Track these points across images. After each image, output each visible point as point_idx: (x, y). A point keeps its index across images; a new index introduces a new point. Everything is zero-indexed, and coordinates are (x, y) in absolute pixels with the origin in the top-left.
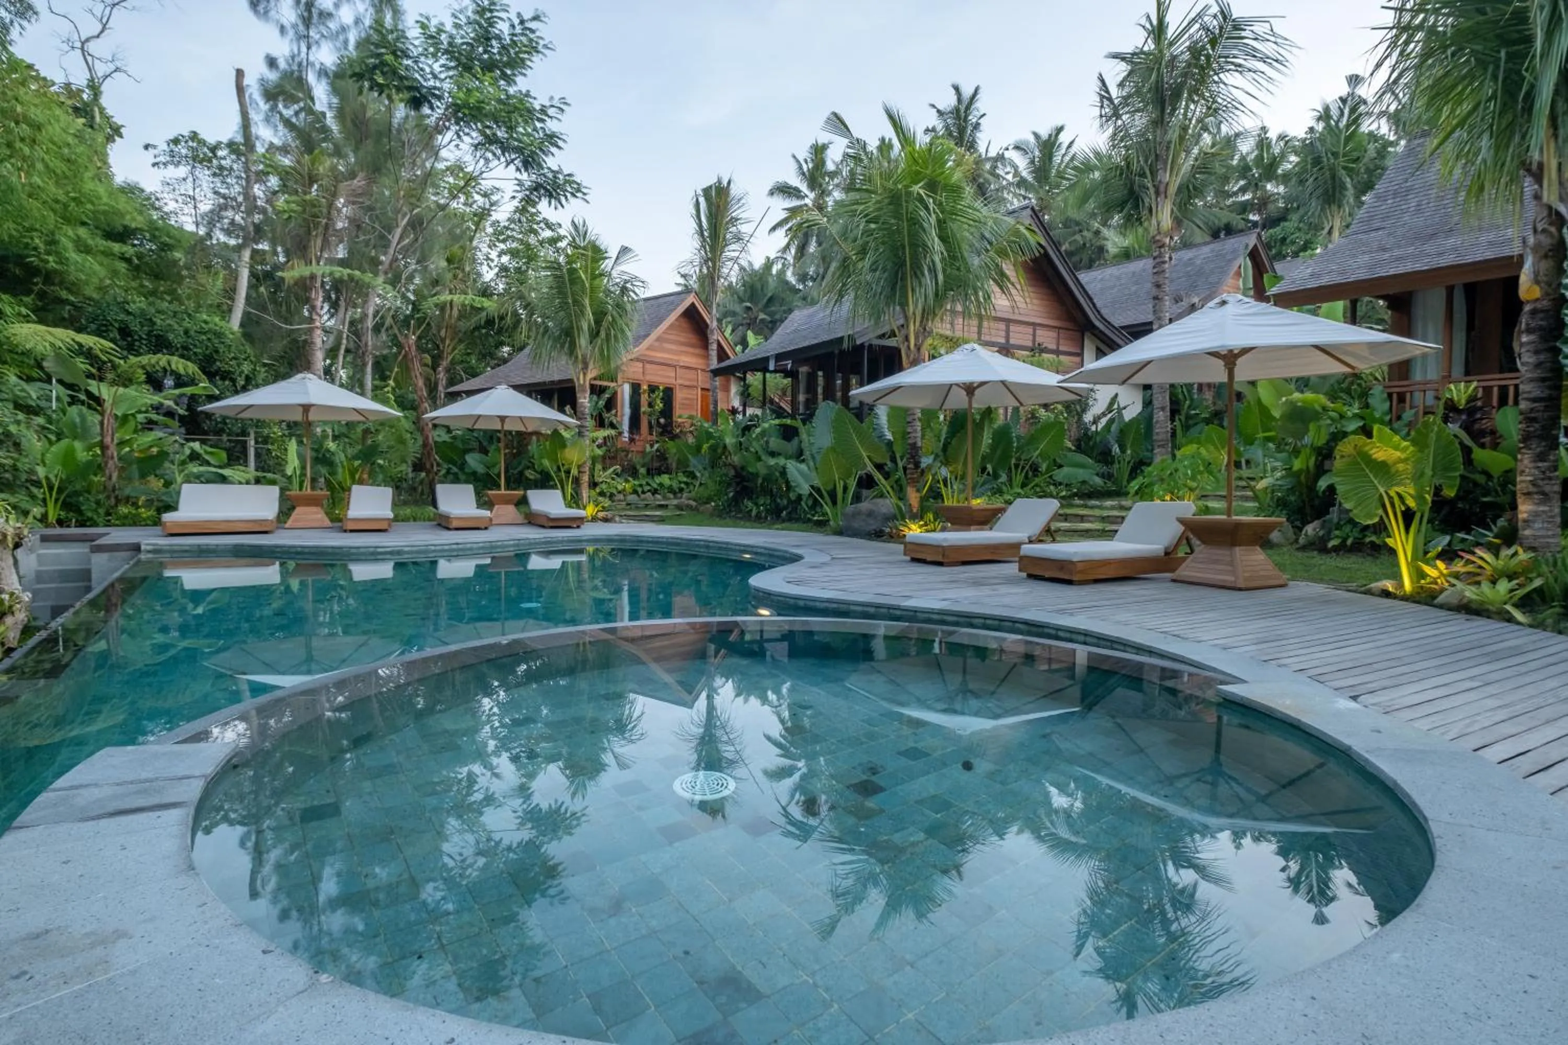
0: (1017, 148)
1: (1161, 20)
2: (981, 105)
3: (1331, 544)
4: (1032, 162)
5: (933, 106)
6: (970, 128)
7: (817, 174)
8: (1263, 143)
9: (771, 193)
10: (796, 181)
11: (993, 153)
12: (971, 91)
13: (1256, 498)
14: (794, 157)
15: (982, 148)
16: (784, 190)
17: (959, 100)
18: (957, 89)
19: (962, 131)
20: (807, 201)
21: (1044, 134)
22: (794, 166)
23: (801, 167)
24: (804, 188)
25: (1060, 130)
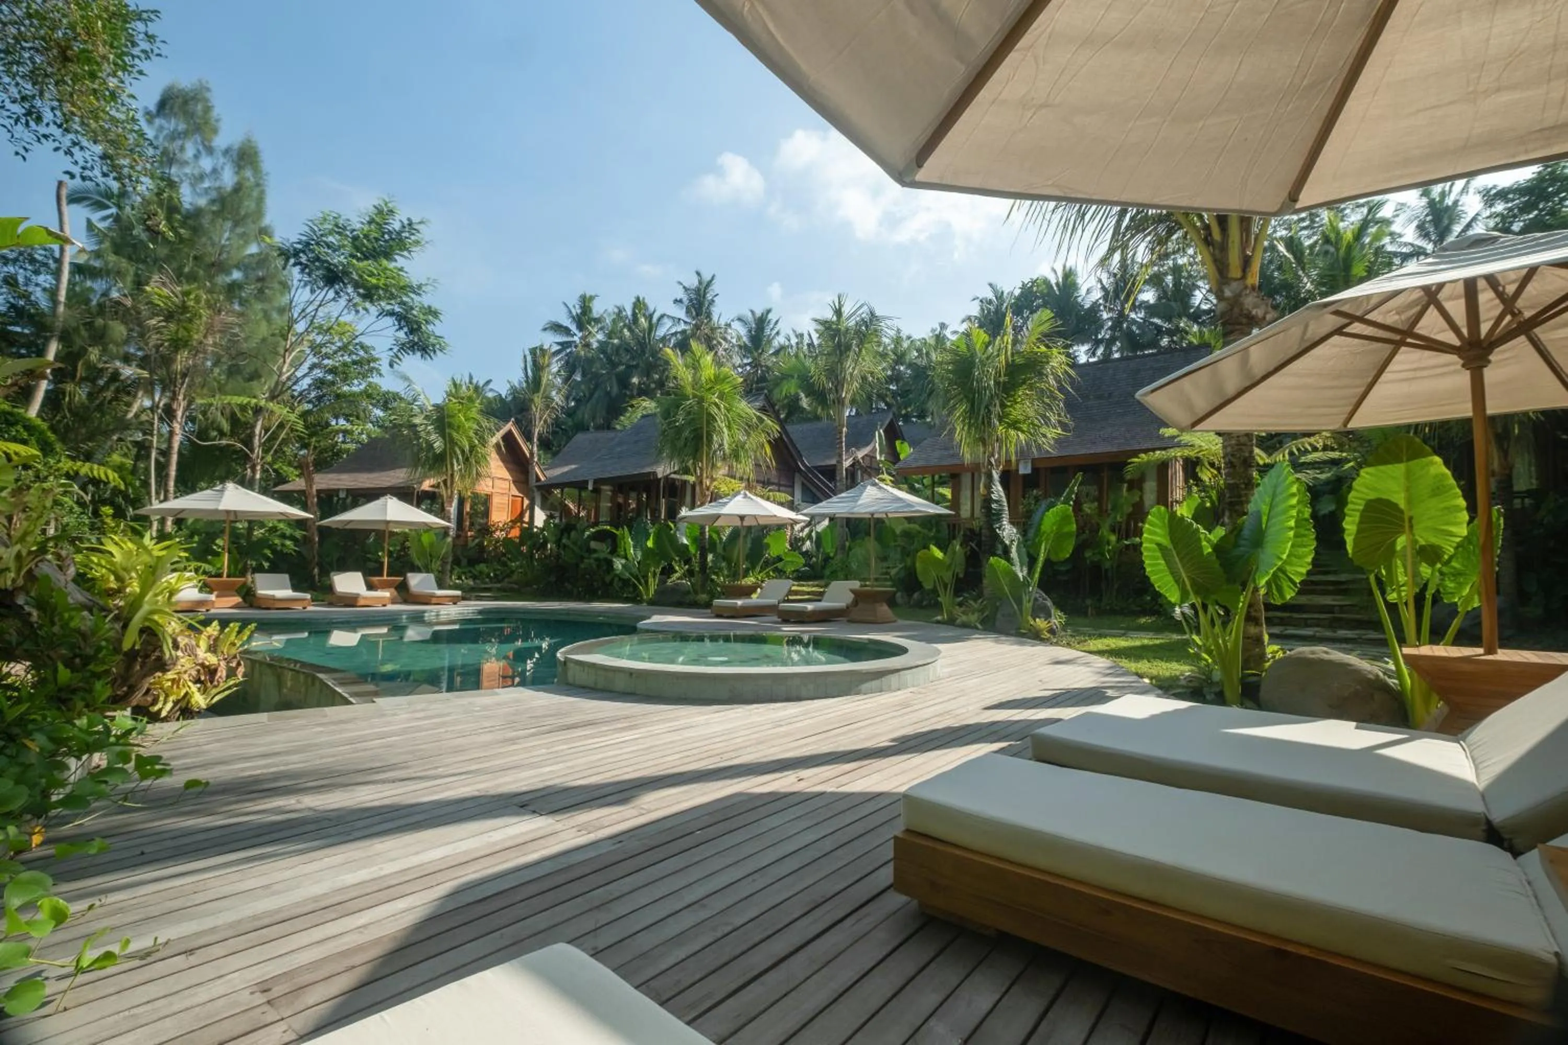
0: (739, 319)
1: (841, 306)
2: (716, 288)
3: (925, 603)
4: (750, 331)
5: (680, 283)
6: (706, 304)
7: (584, 319)
8: (898, 340)
9: (545, 329)
10: (567, 322)
11: (722, 322)
12: (709, 278)
13: (891, 579)
14: (565, 304)
15: (715, 318)
16: (557, 328)
17: (700, 283)
18: (698, 274)
19: (701, 304)
20: (576, 339)
21: (758, 314)
22: (565, 310)
23: (570, 312)
24: (573, 328)
25: (769, 311)
